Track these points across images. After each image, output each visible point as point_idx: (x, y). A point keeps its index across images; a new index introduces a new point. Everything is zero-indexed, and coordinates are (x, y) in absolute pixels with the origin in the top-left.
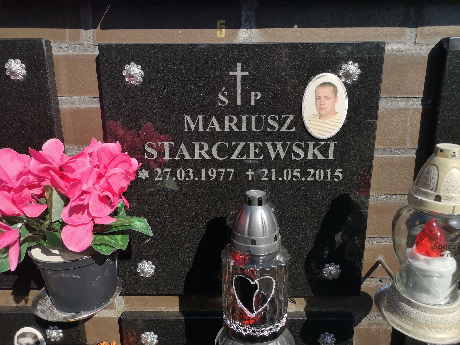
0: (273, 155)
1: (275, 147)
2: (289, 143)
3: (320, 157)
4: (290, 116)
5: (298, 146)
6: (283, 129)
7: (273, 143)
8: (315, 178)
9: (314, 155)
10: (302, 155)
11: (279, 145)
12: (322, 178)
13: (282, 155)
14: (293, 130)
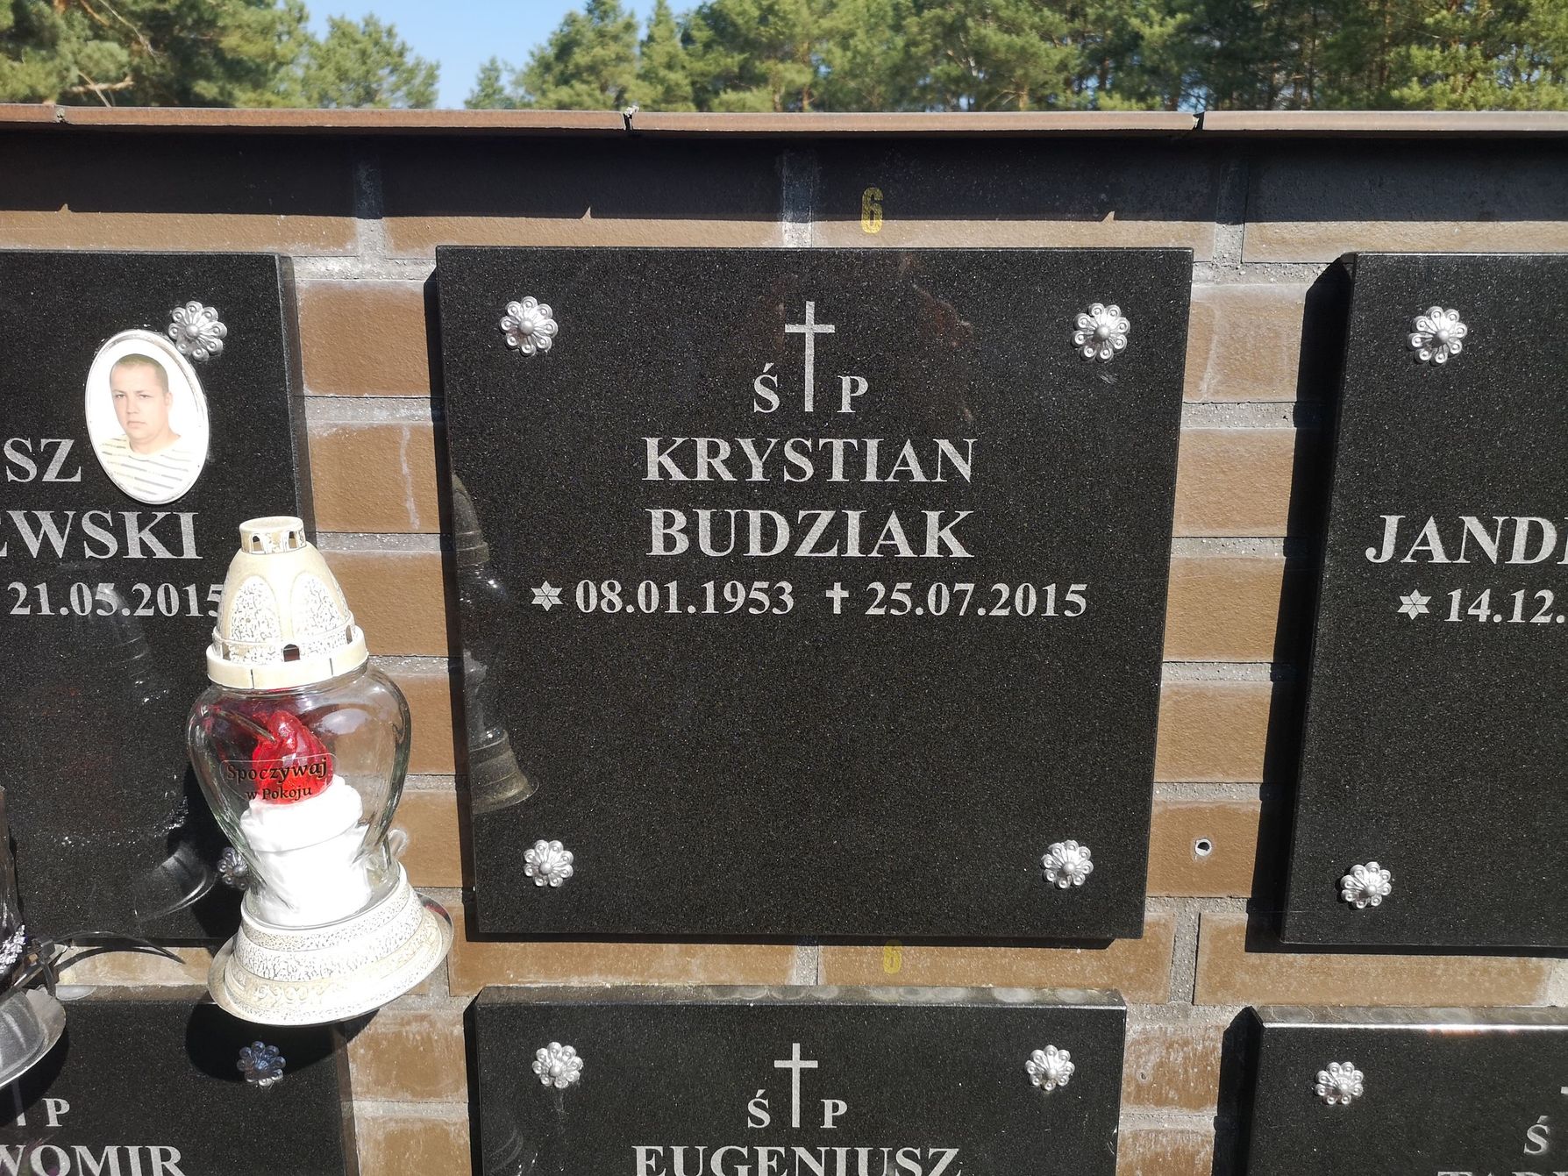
0: (34, 546)
1: (35, 525)
2: (71, 514)
3: (161, 552)
4: (64, 442)
5: (98, 521)
6: (51, 476)
7: (29, 512)
8: (157, 610)
9: (144, 547)
10: (113, 547)
11: (45, 518)
12: (175, 611)
13: (59, 545)
14: (77, 478)
